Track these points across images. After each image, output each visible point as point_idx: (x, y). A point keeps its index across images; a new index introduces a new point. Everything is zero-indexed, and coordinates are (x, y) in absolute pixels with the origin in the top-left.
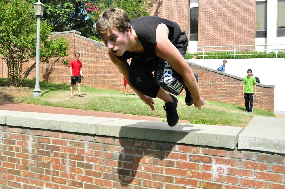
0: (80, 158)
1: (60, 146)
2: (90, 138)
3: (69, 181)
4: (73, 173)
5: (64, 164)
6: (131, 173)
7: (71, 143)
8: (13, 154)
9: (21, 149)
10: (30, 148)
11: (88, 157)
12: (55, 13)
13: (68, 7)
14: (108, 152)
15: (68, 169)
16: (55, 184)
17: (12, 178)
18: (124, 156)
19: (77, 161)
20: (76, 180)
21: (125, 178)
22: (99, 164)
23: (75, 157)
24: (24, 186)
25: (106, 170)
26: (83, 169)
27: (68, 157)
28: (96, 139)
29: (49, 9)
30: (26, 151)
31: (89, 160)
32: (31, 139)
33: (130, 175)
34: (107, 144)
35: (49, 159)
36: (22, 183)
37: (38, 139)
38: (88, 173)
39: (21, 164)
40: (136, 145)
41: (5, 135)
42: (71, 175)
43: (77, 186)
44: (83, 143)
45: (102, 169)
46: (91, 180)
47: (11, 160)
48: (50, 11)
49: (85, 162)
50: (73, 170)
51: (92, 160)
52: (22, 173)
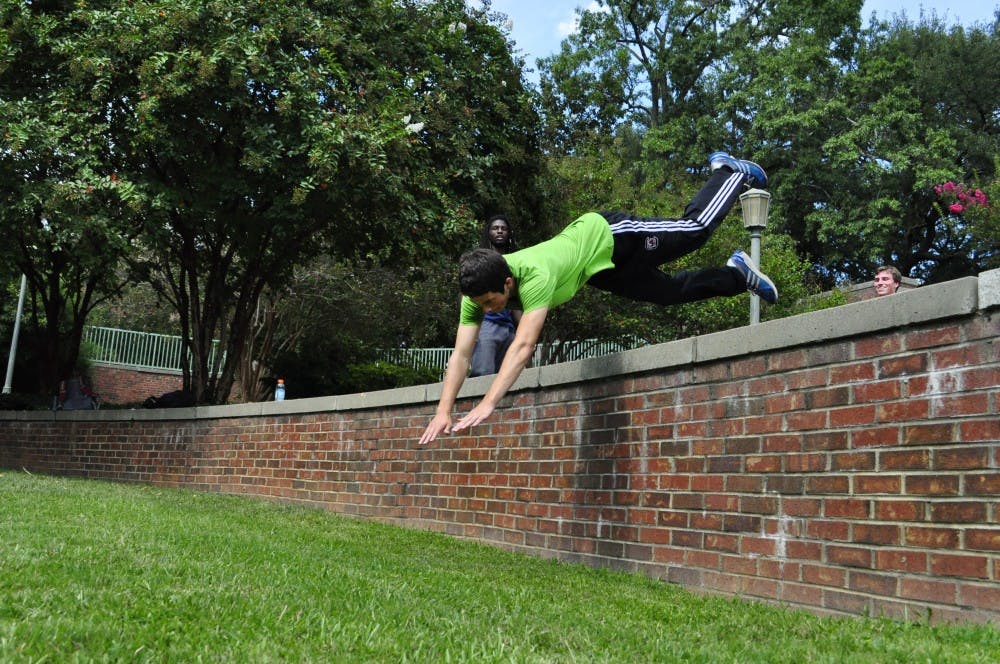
0: (666, 433)
1: (631, 412)
2: (684, 377)
3: (644, 495)
4: (654, 474)
5: (638, 454)
6: (761, 444)
7: (650, 398)
8: (547, 454)
9: (564, 437)
10: (578, 433)
11: (680, 426)
12: (842, 236)
14: (718, 402)
15: (643, 467)
16: (619, 508)
17: (543, 511)
18: (747, 404)
19: (660, 442)
20: (658, 490)
21: (749, 461)
22: (700, 438)
23: (658, 433)
24: (565, 525)
25: (714, 448)
26: (671, 459)
27: (645, 434)
28: (695, 375)
30: (570, 440)
31: (682, 434)
32: (582, 410)
33: (760, 451)
34: (718, 381)
35: (610, 448)
36: (560, 520)
37: (594, 405)
38: (680, 466)
39: (562, 475)
40: (771, 368)
41: (539, 411)
42: (649, 478)
43: (658, 504)
44: (674, 393)
45: (706, 448)
46: (682, 483)
47: (546, 467)
48: (828, 233)
49: (676, 439)
50: (653, 466)
51: (690, 431)
52: (562, 497)
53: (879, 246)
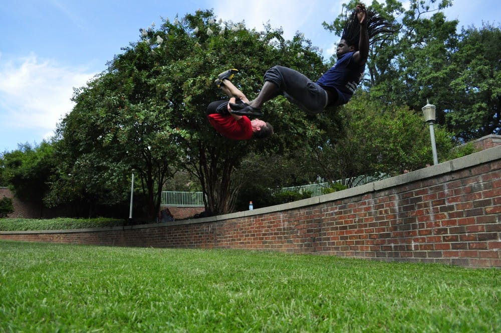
0: (442, 202)
1: (422, 196)
2: (448, 178)
3: (434, 230)
4: (438, 221)
5: (428, 213)
6: (492, 201)
7: (431, 189)
8: (382, 218)
9: (389, 210)
10: (397, 208)
11: (449, 199)
12: (462, 122)
13: (480, 108)
14: (467, 186)
15: (432, 218)
16: (422, 237)
17: (384, 242)
18: (482, 185)
19: (439, 206)
20: (441, 227)
21: (487, 209)
22: (460, 203)
23: (437, 203)
24: (395, 247)
25: (468, 206)
26: (446, 213)
27: (431, 204)
28: (453, 176)
29: (454, 119)
30: (393, 211)
31: (450, 202)
32: (397, 198)
33: (492, 204)
34: (465, 178)
35: (414, 212)
36: (393, 245)
37: (403, 195)
38: (451, 216)
39: (390, 226)
40: (492, 168)
41: (375, 201)
42: (436, 222)
43: (442, 232)
44: (443, 185)
45: (464, 206)
46: (454, 223)
47: (381, 224)
48: (456, 121)
49: (447, 204)
50: (436, 217)
51: (454, 200)
52: (392, 235)
53: (480, 124)
